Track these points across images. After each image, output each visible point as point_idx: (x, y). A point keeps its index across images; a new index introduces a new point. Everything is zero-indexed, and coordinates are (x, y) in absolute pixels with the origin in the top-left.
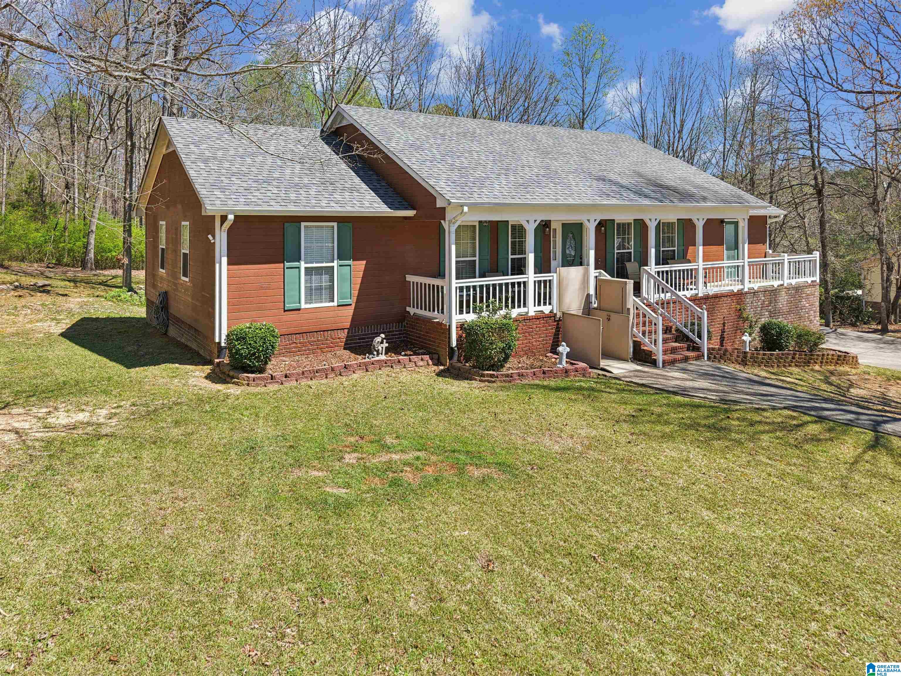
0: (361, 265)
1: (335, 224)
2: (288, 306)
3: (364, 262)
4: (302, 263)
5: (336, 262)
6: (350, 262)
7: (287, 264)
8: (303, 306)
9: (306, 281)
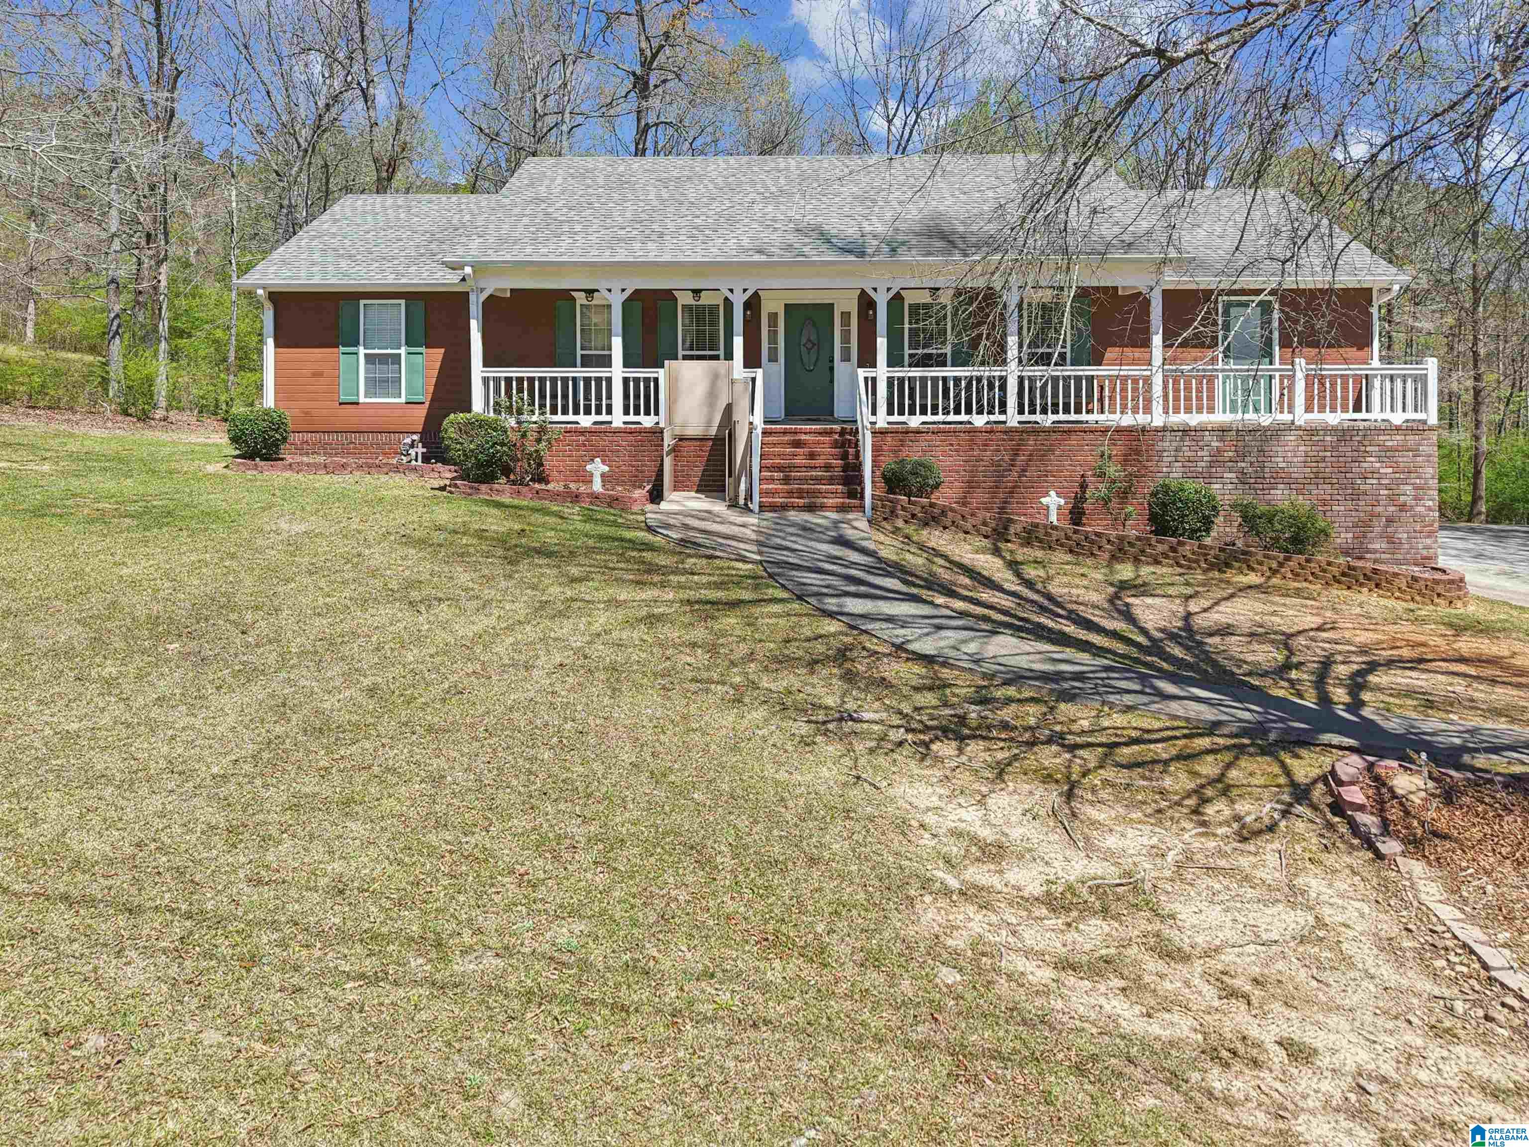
0: (438, 353)
1: (402, 302)
2: (343, 398)
3: (443, 350)
4: (361, 348)
5: (403, 348)
6: (422, 349)
7: (342, 349)
8: (362, 399)
9: (367, 371)
